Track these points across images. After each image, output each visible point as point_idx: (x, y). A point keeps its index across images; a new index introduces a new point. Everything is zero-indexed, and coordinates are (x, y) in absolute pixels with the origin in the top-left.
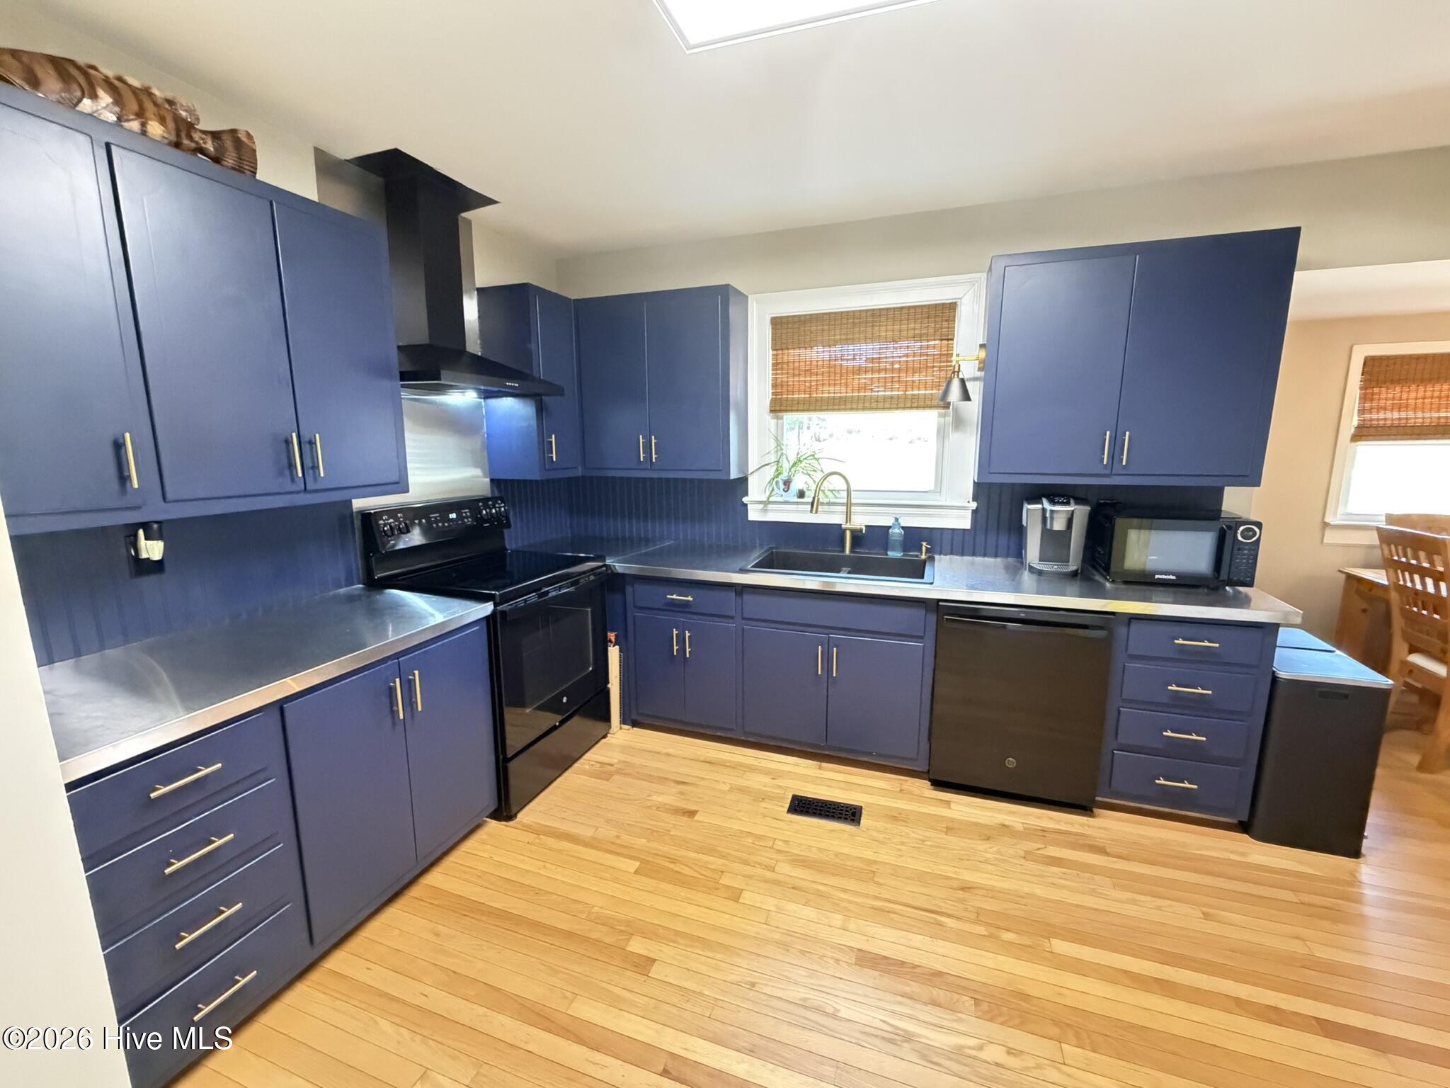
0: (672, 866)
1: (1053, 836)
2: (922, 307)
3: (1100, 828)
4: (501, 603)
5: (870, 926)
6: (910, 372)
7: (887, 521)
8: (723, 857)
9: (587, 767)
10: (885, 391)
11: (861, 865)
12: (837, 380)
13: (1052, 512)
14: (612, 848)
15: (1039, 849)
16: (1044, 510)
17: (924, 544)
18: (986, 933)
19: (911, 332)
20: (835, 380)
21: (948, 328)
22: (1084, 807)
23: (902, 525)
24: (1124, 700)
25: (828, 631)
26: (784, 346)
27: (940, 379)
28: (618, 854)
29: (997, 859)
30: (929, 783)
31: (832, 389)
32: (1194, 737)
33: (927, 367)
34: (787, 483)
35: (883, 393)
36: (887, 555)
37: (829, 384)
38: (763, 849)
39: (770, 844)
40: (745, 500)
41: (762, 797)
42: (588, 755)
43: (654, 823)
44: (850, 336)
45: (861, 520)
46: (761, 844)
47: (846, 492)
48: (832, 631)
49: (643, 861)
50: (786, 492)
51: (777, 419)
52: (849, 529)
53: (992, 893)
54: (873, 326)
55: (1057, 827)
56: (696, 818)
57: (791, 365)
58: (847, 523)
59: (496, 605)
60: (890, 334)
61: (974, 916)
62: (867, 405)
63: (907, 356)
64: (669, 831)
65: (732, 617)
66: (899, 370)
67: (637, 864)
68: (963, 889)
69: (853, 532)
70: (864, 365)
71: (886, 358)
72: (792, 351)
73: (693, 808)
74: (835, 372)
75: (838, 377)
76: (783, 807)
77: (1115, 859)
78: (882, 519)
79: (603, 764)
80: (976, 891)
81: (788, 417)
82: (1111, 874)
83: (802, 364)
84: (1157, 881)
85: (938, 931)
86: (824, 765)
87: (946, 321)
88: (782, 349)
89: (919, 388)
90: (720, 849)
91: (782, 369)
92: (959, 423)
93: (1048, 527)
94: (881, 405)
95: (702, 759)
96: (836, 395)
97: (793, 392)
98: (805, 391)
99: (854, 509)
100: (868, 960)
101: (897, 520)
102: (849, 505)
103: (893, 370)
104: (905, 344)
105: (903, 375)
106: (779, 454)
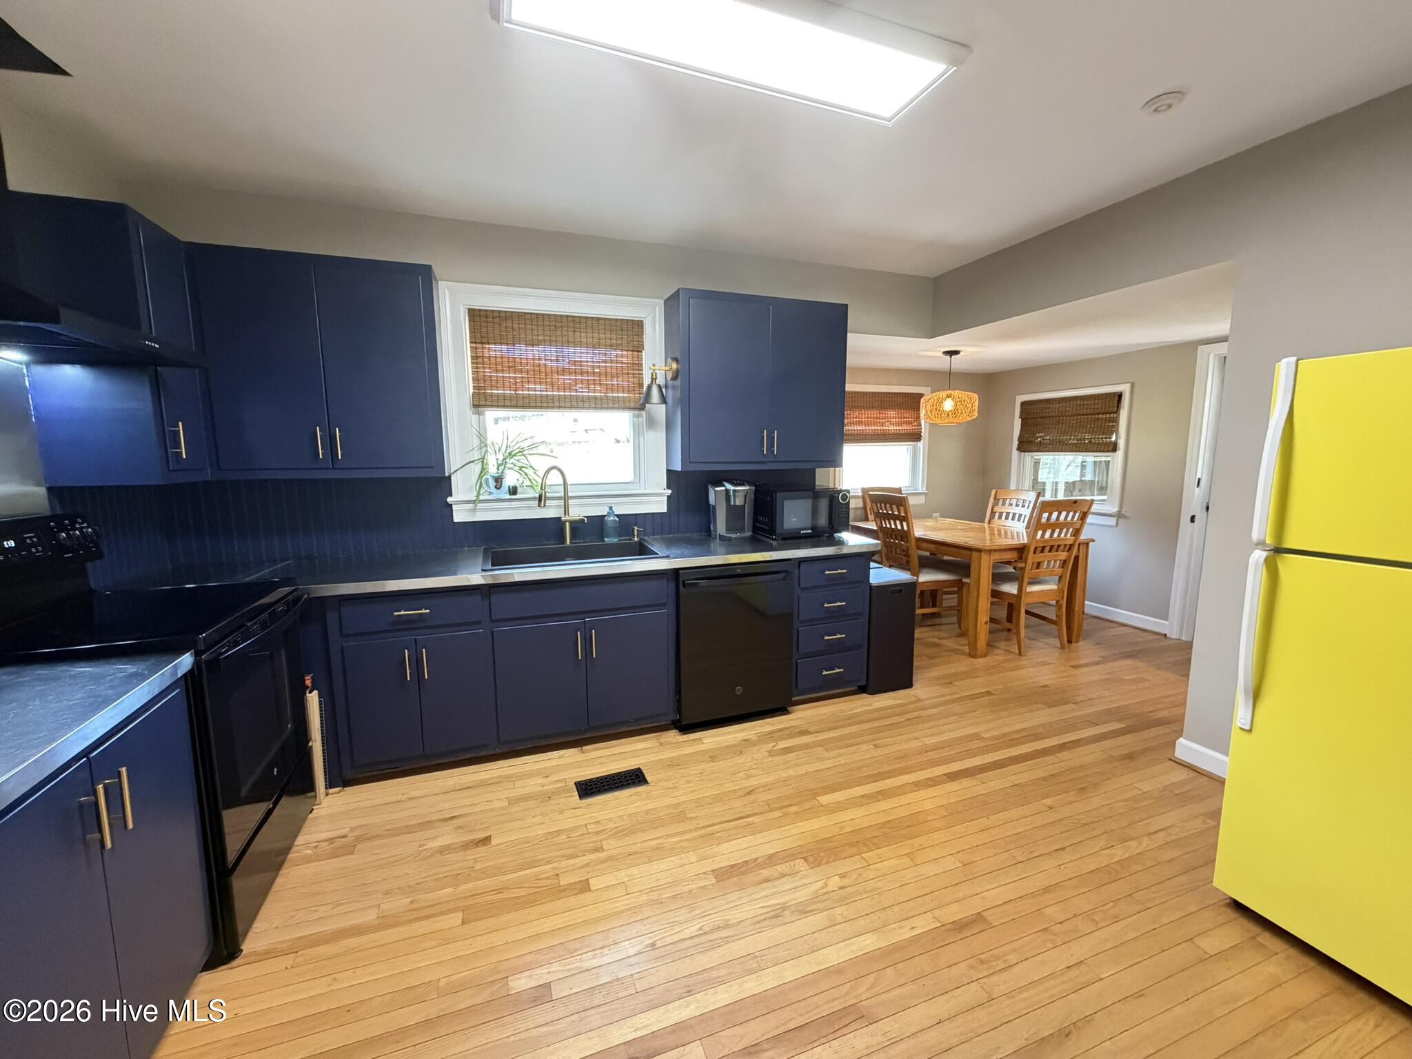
0: (501, 896)
1: (776, 734)
2: (616, 320)
3: (797, 719)
4: (204, 652)
5: (707, 850)
6: (609, 377)
7: (601, 511)
8: (549, 862)
9: (309, 852)
10: (589, 392)
11: (671, 811)
12: (543, 378)
13: (734, 491)
14: (416, 915)
15: (774, 747)
16: (727, 491)
17: (636, 528)
18: (781, 814)
19: (608, 342)
20: (540, 378)
21: (638, 341)
22: (782, 710)
23: (616, 513)
24: (801, 622)
25: (582, 616)
26: (484, 340)
27: (634, 384)
28: (428, 917)
29: (756, 764)
30: (677, 731)
31: (538, 387)
32: (839, 636)
33: (623, 374)
34: (498, 481)
35: (587, 394)
36: (604, 541)
37: (535, 382)
38: (580, 838)
39: (584, 831)
40: (449, 500)
41: (548, 797)
42: (300, 840)
43: (446, 869)
44: (553, 339)
45: (578, 512)
46: (577, 834)
47: (563, 486)
48: (586, 615)
49: (463, 910)
50: (498, 489)
51: (479, 414)
52: (569, 521)
53: (767, 787)
54: (574, 331)
55: (775, 728)
56: (494, 842)
57: (493, 360)
58: (565, 515)
59: (197, 654)
60: (590, 340)
61: (767, 807)
62: (574, 403)
63: (605, 362)
64: (474, 867)
65: (479, 623)
66: (600, 374)
67: (460, 915)
68: (749, 793)
69: (572, 522)
70: (567, 366)
71: (587, 362)
72: (492, 346)
73: (482, 835)
74: (540, 372)
75: (543, 376)
76: (574, 796)
77: (816, 734)
78: (599, 510)
79: (331, 840)
80: (757, 791)
81: (490, 414)
82: (820, 744)
83: (506, 360)
84: (843, 737)
85: (754, 830)
86: (585, 748)
87: (636, 335)
88: (482, 343)
89: (618, 391)
90: (540, 857)
91: (483, 363)
92: (651, 423)
93: (732, 504)
94: (587, 405)
95: (457, 788)
96: (542, 393)
97: (498, 387)
98: (510, 388)
99: (571, 502)
100: (724, 875)
101: (611, 508)
102: (566, 498)
103: (594, 373)
104: (603, 351)
105: (603, 378)
106: (484, 450)
